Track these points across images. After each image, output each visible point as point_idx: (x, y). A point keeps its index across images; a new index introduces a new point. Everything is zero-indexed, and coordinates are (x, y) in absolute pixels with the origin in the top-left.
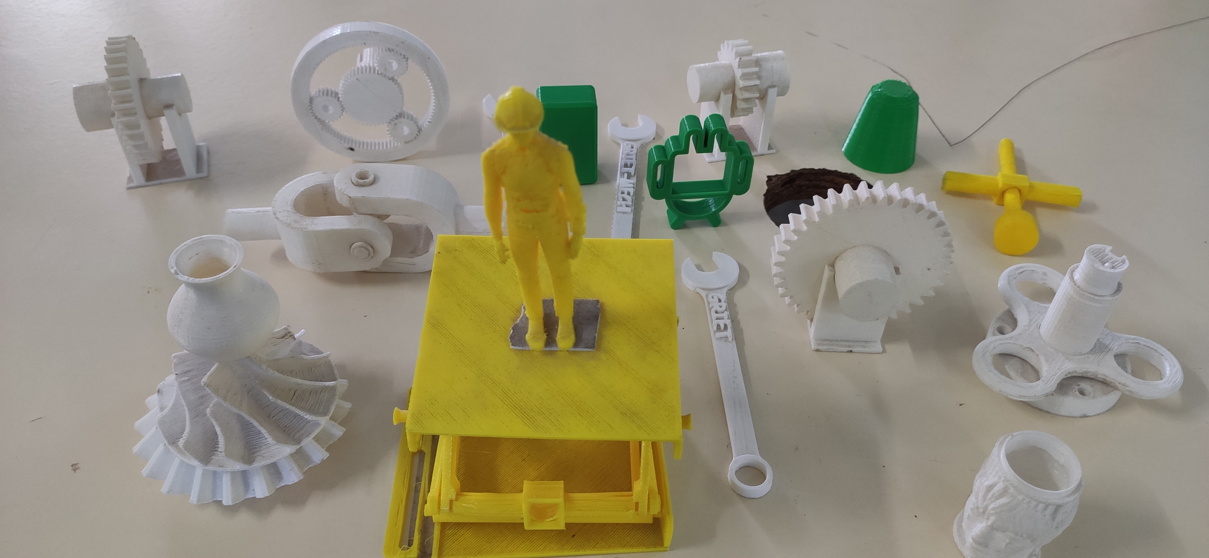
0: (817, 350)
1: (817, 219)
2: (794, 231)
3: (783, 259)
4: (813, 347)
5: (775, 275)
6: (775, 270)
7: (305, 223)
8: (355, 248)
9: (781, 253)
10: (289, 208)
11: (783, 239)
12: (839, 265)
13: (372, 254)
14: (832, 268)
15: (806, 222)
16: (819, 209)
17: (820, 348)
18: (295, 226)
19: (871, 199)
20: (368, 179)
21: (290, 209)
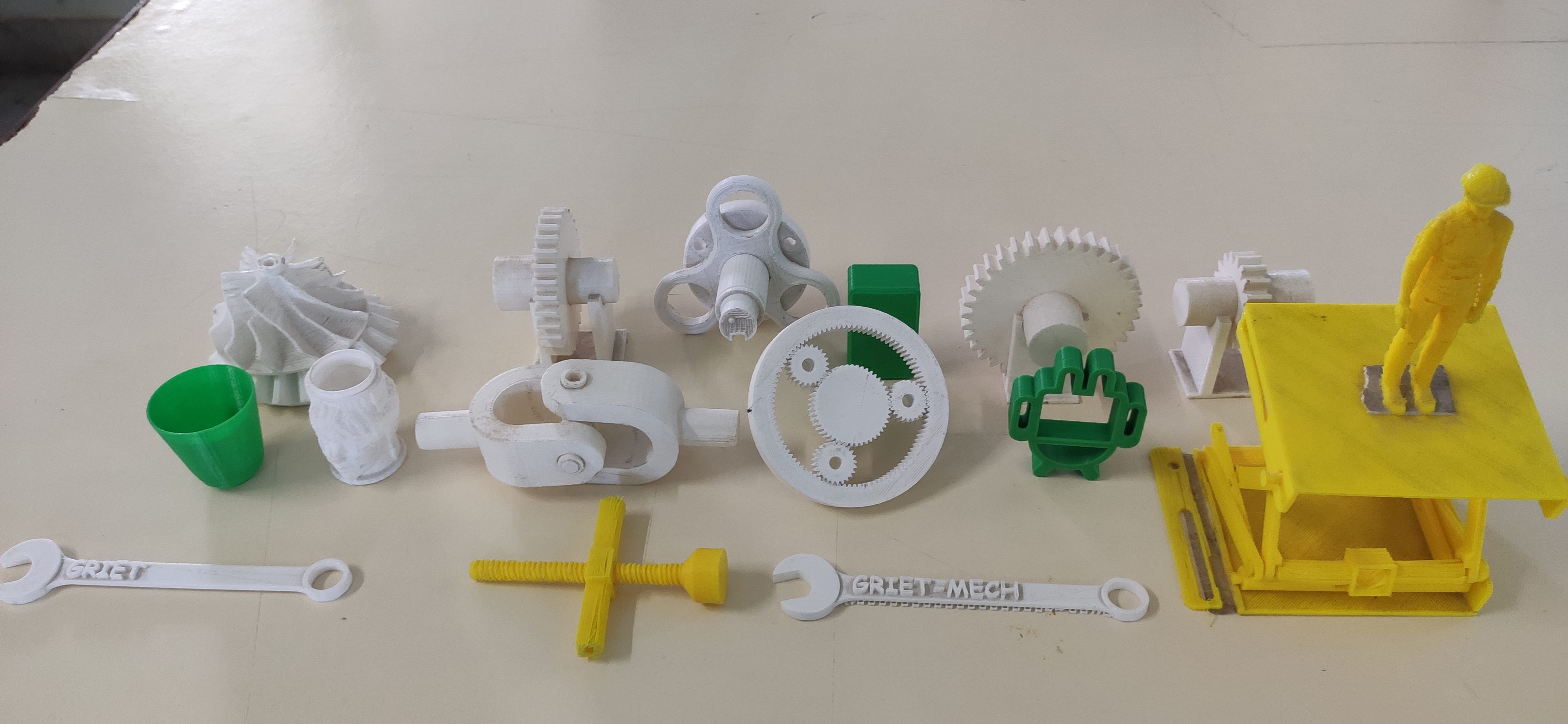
1: (1000, 268)
2: (979, 281)
3: (970, 310)
6: (964, 322)
7: (506, 433)
8: (562, 462)
9: (967, 305)
10: (488, 414)
11: (969, 289)
12: (1027, 313)
13: (582, 467)
14: (1020, 317)
15: (989, 271)
16: (1001, 258)
18: (495, 437)
19: (1051, 245)
20: (579, 380)
21: (490, 416)
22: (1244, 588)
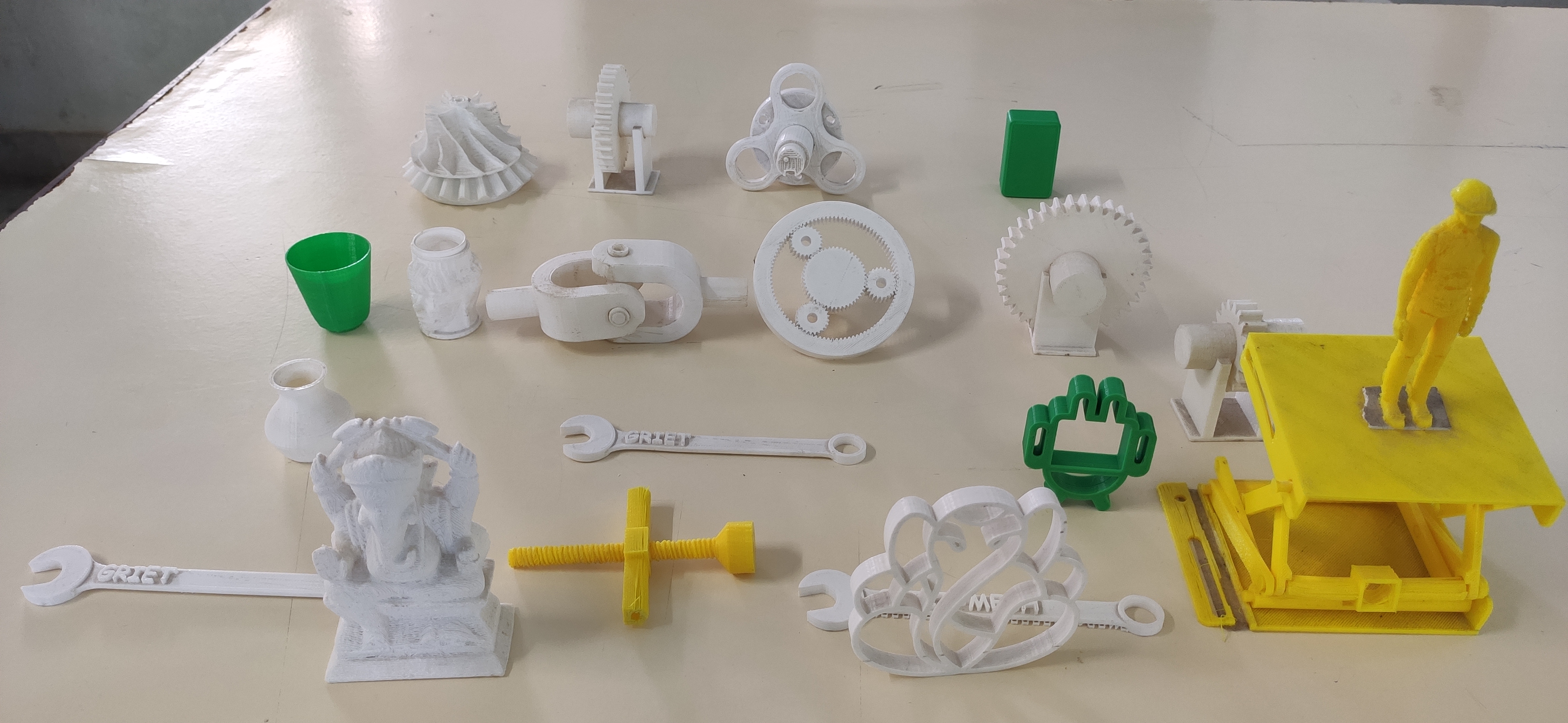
0: (1038, 354)
3: (1004, 266)
4: (1035, 351)
5: (998, 283)
6: (999, 277)
8: (612, 314)
9: (1002, 261)
12: (1053, 271)
13: (628, 319)
14: (1047, 274)
17: (1041, 351)
20: (623, 250)
21: (549, 283)
22: (1255, 606)
